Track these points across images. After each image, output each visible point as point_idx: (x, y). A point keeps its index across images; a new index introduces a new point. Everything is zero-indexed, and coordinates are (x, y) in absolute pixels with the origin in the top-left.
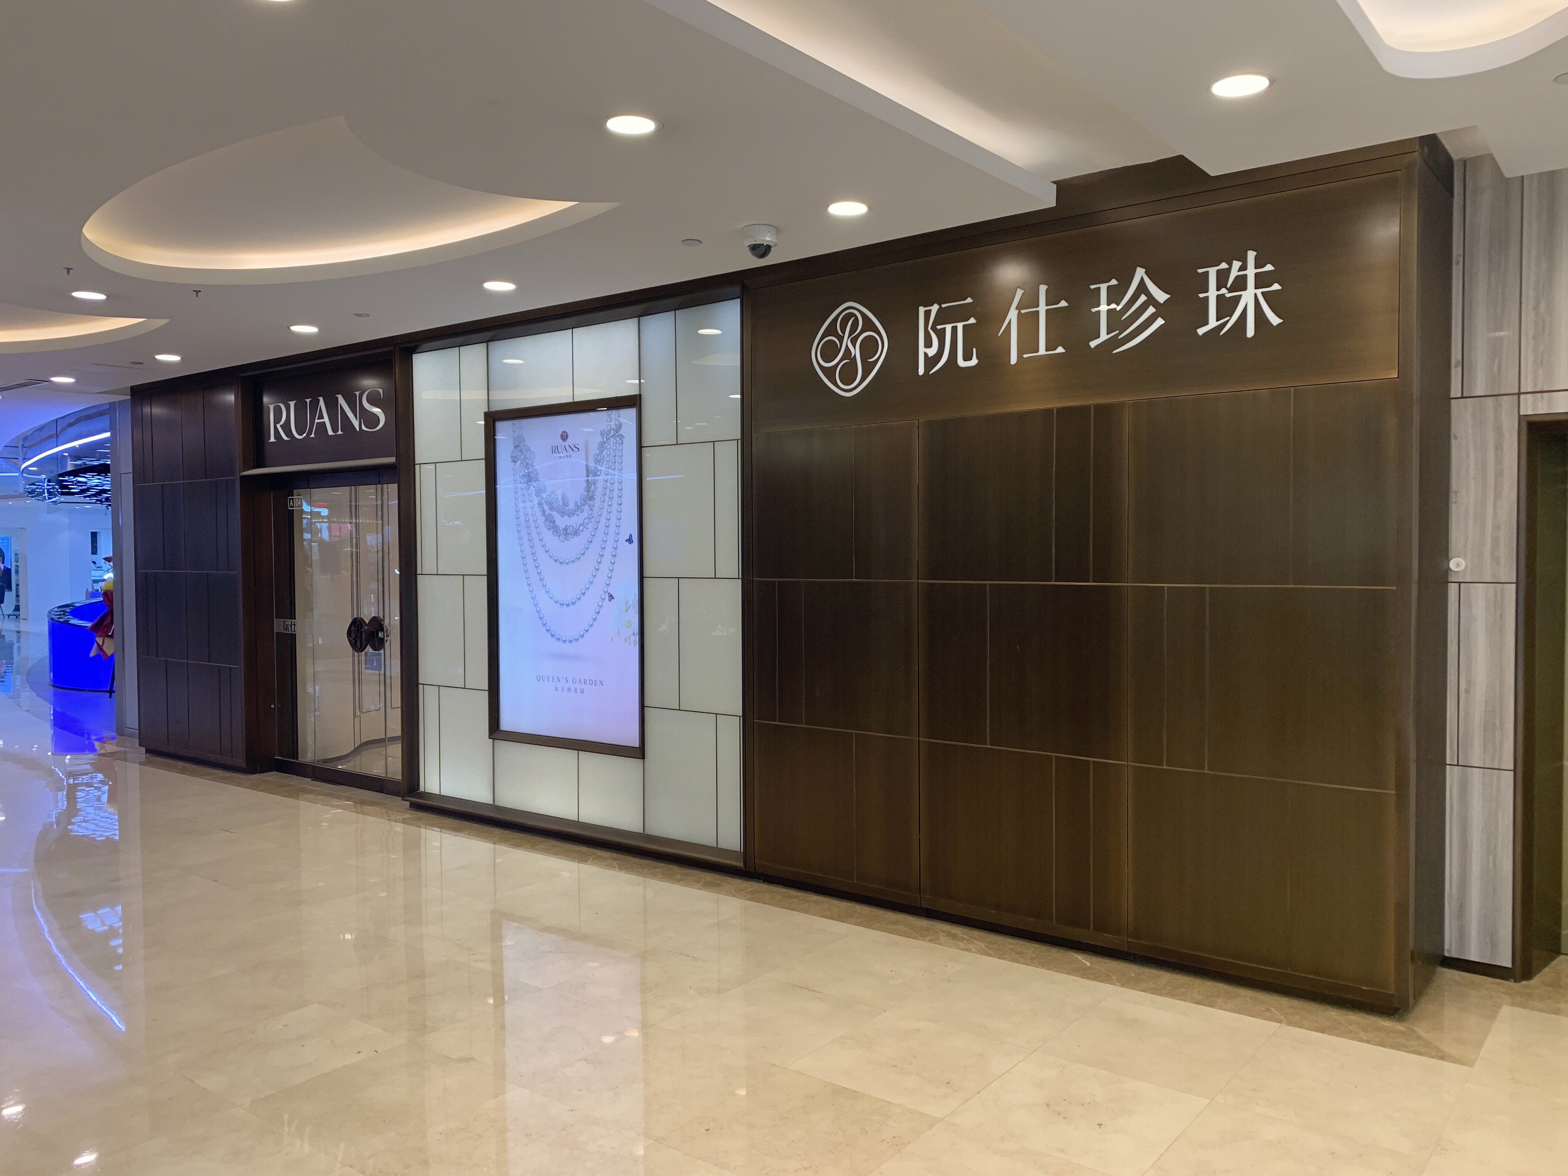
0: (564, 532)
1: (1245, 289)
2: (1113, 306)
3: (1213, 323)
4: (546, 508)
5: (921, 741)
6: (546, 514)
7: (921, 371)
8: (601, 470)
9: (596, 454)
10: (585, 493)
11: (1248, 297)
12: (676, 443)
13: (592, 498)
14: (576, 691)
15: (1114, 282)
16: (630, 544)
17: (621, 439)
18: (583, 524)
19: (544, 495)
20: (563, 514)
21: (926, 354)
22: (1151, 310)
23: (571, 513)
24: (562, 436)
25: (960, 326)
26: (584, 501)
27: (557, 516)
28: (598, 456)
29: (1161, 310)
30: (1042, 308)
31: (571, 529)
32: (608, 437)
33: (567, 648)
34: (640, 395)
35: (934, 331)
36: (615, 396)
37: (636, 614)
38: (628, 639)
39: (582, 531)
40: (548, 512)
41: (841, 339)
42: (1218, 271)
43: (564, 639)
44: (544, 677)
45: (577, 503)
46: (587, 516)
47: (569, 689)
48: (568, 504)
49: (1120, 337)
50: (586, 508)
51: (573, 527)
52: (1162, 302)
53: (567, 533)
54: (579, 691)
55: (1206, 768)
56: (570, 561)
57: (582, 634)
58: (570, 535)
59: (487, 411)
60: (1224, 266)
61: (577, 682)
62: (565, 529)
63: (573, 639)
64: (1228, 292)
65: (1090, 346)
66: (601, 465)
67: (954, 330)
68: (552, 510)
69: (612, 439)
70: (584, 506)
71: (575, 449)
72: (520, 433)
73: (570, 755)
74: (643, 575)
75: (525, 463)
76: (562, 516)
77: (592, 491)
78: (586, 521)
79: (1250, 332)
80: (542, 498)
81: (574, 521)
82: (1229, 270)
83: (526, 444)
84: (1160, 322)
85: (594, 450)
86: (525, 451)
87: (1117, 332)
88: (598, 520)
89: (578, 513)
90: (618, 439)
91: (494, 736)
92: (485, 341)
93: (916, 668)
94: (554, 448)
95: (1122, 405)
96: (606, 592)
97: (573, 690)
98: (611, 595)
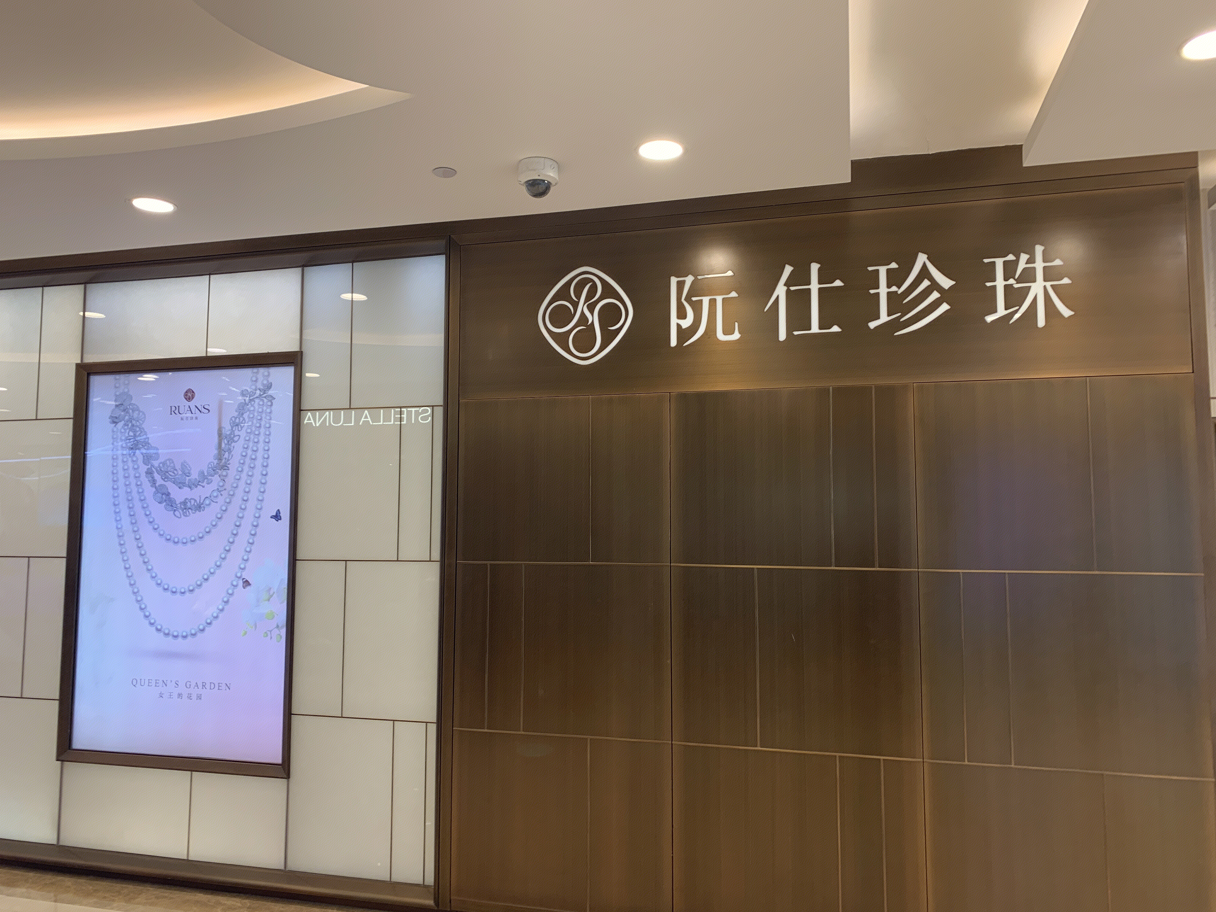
0: (182, 507)
1: (1035, 281)
2: (894, 289)
3: (1001, 311)
4: (157, 476)
5: (675, 744)
6: (157, 485)
7: (674, 342)
8: (239, 436)
9: (233, 417)
10: (216, 462)
11: (1037, 289)
12: (349, 407)
13: (225, 467)
14: (190, 697)
15: (894, 265)
16: (277, 521)
17: (271, 401)
18: (210, 497)
19: (156, 463)
20: (181, 485)
21: (679, 326)
22: (935, 295)
23: (194, 484)
24: (186, 394)
25: (719, 299)
26: (214, 470)
27: (172, 489)
28: (235, 420)
29: (946, 295)
30: (814, 287)
31: (192, 503)
32: (251, 398)
33: (181, 645)
34: (301, 353)
35: (689, 303)
36: (266, 352)
37: (283, 602)
38: (269, 633)
39: (209, 504)
40: (159, 481)
41: (575, 305)
42: (1004, 262)
43: (175, 634)
44: (143, 681)
45: (203, 473)
46: (216, 488)
47: (180, 695)
48: (189, 473)
49: (902, 320)
50: (216, 478)
51: (195, 501)
52: (947, 288)
53: (186, 507)
54: (194, 697)
55: (1013, 762)
56: (189, 540)
57: (201, 627)
58: (190, 510)
59: (79, 362)
60: (1011, 257)
61: (192, 686)
62: (184, 503)
63: (189, 633)
64: (1015, 282)
65: (869, 327)
66: (240, 429)
67: (713, 303)
68: (166, 480)
69: (257, 401)
70: (213, 476)
71: (203, 410)
72: (126, 390)
73: (181, 777)
74: (296, 557)
75: (130, 425)
76: (180, 488)
77: (225, 459)
78: (215, 494)
79: (1041, 322)
80: (152, 466)
81: (198, 494)
82: (1016, 262)
83: (133, 402)
84: (945, 307)
85: (230, 413)
86: (131, 411)
87: (899, 314)
88: (231, 493)
89: (204, 484)
90: (265, 400)
91: (61, 758)
92: (83, 282)
93: (669, 661)
94: (173, 409)
95: (905, 387)
96: (239, 578)
97: (185, 696)
98: (247, 581)
